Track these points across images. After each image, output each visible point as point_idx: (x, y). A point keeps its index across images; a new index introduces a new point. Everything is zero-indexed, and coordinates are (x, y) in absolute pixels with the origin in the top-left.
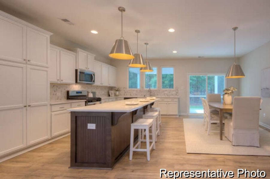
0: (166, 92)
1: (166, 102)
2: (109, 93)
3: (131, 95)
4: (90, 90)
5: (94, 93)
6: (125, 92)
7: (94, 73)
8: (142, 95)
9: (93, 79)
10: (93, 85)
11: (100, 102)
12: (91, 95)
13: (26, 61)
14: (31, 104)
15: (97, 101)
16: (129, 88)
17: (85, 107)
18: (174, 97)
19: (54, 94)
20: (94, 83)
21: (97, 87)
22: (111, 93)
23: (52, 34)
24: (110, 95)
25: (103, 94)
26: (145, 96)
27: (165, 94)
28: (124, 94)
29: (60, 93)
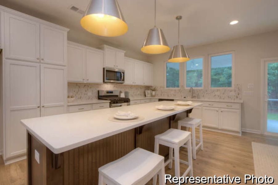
0: (217, 93)
1: (217, 109)
2: (145, 92)
3: (168, 96)
4: (123, 90)
5: (126, 93)
6: (162, 93)
7: (124, 71)
8: (182, 96)
9: (122, 78)
10: (123, 84)
11: (128, 103)
12: (123, 96)
13: (40, 60)
14: (45, 105)
15: (125, 102)
16: (167, 87)
17: (109, 108)
18: (233, 101)
19: (85, 94)
20: (124, 82)
21: (131, 87)
22: (147, 92)
23: (68, 30)
24: (146, 95)
25: (139, 94)
26: (185, 98)
27: (215, 95)
28: (161, 95)
29: (91, 93)
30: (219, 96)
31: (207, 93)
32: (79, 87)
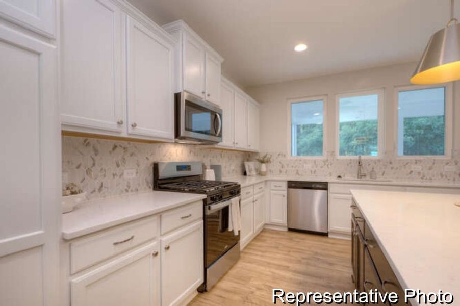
0: (415, 168)
2: (243, 166)
3: (297, 173)
4: (207, 161)
5: (217, 169)
7: (221, 110)
8: (331, 174)
9: (219, 130)
10: (216, 146)
11: (240, 196)
12: (210, 176)
19: (114, 175)
20: (222, 141)
22: (249, 166)
24: (248, 173)
25: (233, 170)
26: (339, 177)
27: (411, 172)
28: (280, 171)
29: (134, 171)
30: (419, 173)
31: (392, 168)
32: (96, 152)
